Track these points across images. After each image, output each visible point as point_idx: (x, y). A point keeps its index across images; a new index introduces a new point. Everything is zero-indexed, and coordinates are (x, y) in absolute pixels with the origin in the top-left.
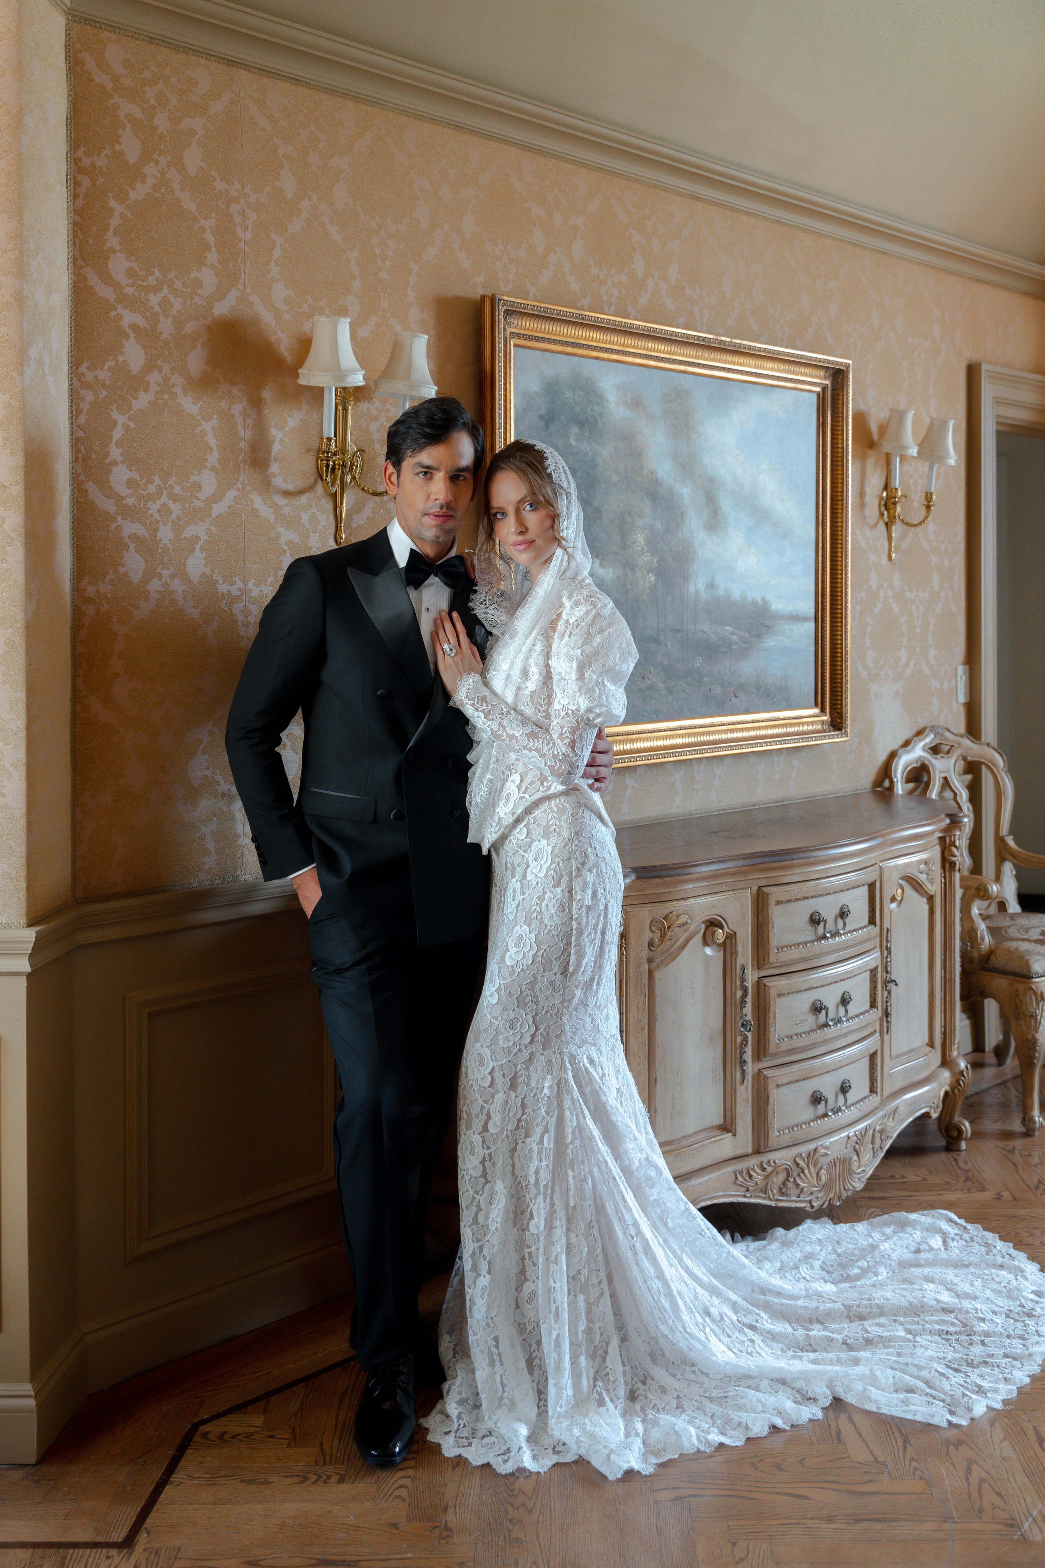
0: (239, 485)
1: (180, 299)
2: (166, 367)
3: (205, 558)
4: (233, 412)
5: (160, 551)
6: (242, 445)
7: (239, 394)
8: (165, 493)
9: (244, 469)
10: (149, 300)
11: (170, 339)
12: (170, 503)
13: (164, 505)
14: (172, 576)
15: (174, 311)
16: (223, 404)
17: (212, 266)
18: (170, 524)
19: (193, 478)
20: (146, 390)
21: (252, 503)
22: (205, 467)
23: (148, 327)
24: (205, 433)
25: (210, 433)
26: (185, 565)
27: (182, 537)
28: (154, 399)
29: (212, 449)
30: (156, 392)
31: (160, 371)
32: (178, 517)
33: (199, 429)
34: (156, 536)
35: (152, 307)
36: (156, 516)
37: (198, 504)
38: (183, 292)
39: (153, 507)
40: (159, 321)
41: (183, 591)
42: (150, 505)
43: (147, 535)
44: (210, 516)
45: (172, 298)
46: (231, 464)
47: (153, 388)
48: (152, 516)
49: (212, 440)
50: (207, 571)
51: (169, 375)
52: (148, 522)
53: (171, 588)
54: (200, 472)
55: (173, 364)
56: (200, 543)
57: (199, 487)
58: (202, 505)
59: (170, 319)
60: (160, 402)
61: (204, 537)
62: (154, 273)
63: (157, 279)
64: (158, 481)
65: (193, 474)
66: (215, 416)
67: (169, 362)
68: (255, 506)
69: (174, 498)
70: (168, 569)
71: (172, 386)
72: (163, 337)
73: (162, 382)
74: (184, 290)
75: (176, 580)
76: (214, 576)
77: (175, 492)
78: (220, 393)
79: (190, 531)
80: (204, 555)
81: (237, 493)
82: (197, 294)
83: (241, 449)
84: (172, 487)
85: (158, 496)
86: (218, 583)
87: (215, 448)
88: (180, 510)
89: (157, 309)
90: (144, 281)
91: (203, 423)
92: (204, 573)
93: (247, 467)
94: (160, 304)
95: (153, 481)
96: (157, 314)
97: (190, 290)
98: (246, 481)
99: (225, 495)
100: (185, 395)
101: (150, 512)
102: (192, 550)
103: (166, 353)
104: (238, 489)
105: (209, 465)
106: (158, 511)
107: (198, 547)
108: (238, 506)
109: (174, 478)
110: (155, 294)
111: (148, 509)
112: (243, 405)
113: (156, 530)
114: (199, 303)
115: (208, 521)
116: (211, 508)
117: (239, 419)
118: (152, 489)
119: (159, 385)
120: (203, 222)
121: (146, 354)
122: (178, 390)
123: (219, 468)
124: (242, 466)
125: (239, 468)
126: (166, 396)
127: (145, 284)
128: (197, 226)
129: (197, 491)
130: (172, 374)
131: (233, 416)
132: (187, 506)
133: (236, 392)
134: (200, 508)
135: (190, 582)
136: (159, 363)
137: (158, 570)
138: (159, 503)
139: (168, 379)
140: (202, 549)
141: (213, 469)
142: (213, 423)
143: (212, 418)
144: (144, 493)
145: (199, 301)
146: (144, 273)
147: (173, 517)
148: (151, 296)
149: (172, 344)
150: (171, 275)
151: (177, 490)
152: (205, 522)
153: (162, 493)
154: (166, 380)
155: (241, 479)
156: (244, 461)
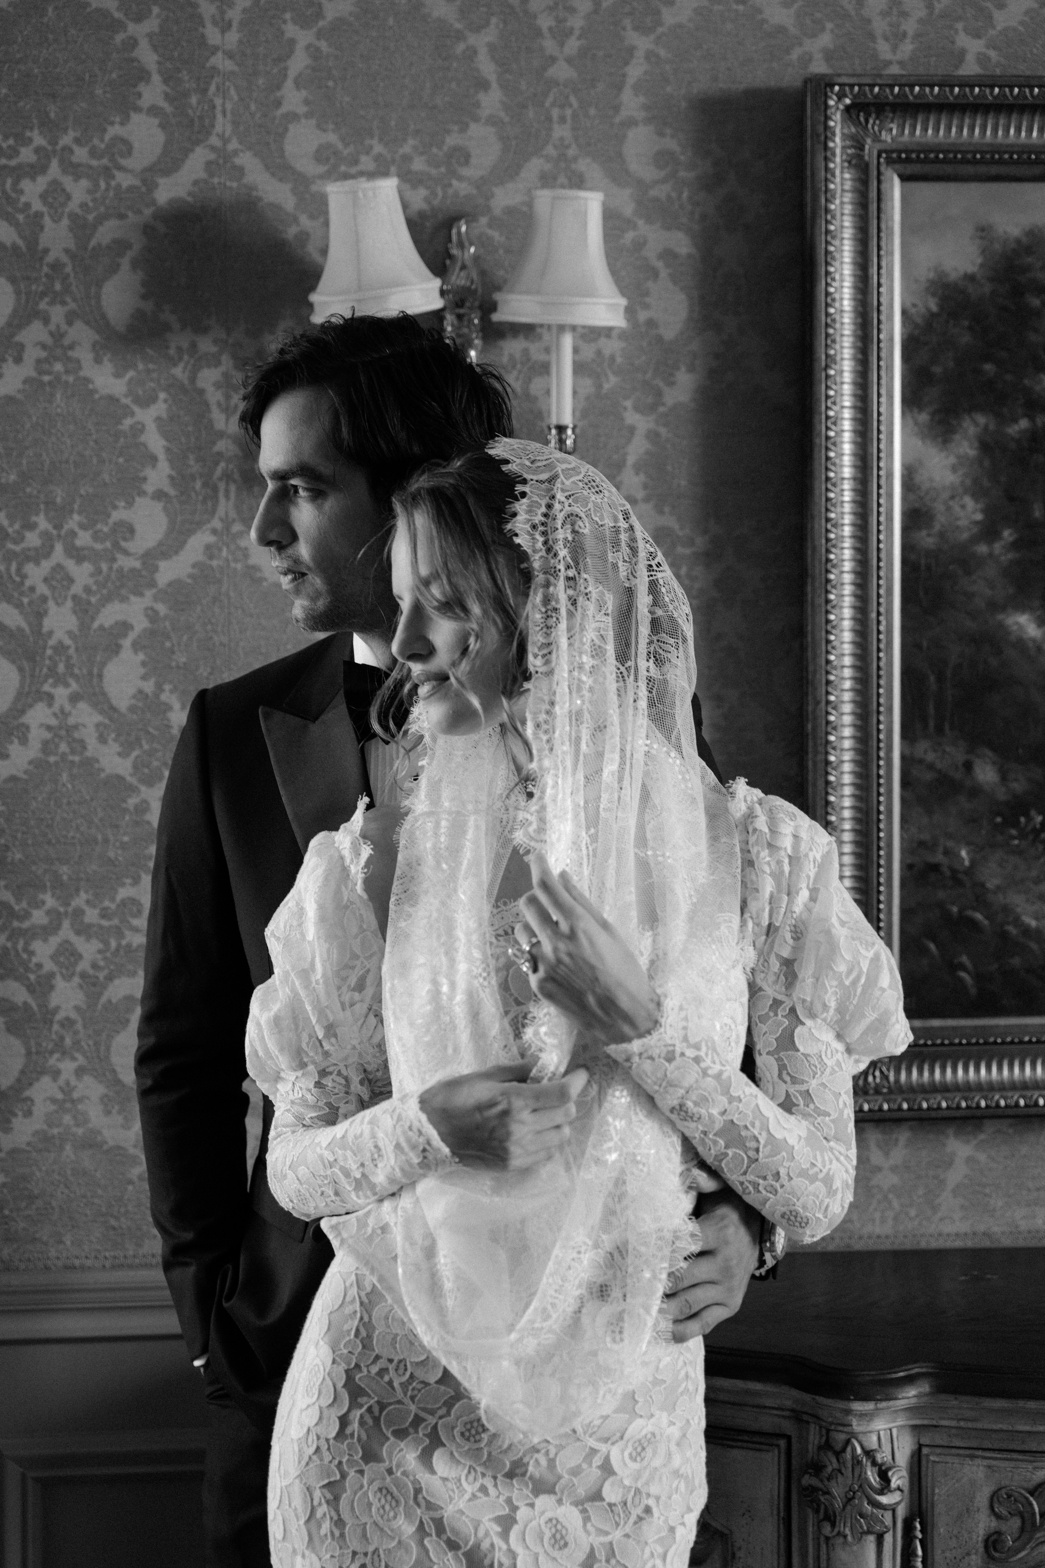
0: (216, 523)
1: (84, 183)
2: (57, 314)
3: (144, 664)
4: (200, 384)
5: (49, 652)
6: (222, 446)
7: (214, 349)
8: (59, 548)
9: (227, 491)
10: (22, 192)
11: (65, 259)
12: (70, 565)
13: (59, 567)
14: (74, 698)
15: (73, 206)
16: (178, 371)
17: (154, 111)
18: (69, 603)
19: (116, 516)
20: (18, 360)
21: (246, 556)
22: (142, 493)
23: (20, 243)
24: (139, 429)
25: (151, 428)
26: (100, 676)
27: (96, 625)
28: (33, 374)
29: (154, 459)
30: (39, 361)
31: (46, 321)
32: (87, 590)
33: (128, 422)
34: (40, 625)
35: (28, 205)
36: (42, 589)
37: (126, 563)
38: (91, 167)
39: (35, 574)
40: (42, 228)
41: (98, 725)
42: (30, 568)
43: (24, 625)
44: (152, 584)
45: (67, 182)
46: (198, 485)
47: (32, 354)
48: (32, 589)
49: (155, 442)
50: (149, 687)
51: (64, 327)
52: (26, 600)
53: (71, 721)
54: (130, 504)
55: (73, 306)
56: (132, 636)
57: (130, 530)
58: (137, 564)
59: (65, 222)
60: (46, 378)
61: (140, 624)
62: (30, 140)
63: (37, 150)
64: (43, 523)
65: (115, 507)
66: (162, 396)
67: (63, 303)
68: (252, 561)
69: (78, 555)
70: (67, 685)
71: (71, 347)
72: (50, 258)
73: (49, 341)
74: (94, 163)
75: (82, 705)
76: (164, 697)
77: (78, 543)
78: (172, 352)
79: (110, 615)
80: (141, 656)
81: (212, 539)
82: (120, 168)
83: (220, 454)
84: (73, 534)
85: (45, 551)
86: (169, 708)
87: (162, 456)
88: (92, 575)
89: (37, 206)
90: (10, 157)
91: (136, 409)
92: (140, 692)
93: (233, 488)
94: (43, 197)
95: (32, 527)
96: (39, 215)
97: (105, 161)
98: (233, 514)
99: (185, 542)
100: (98, 361)
101: (28, 583)
102: (116, 649)
103: (58, 287)
104: (214, 532)
105: (149, 488)
106: (46, 580)
107: (127, 643)
108: (215, 563)
109: (76, 517)
110: (33, 179)
111: (24, 577)
112: (222, 369)
113: (40, 615)
114: (125, 185)
115: (149, 593)
116: (156, 569)
117: (214, 396)
118: (32, 539)
119: (44, 347)
120: (132, 28)
121: (18, 293)
122: (84, 354)
123: (172, 492)
124: (222, 486)
125: (215, 489)
126: (58, 367)
127: (13, 163)
128: (119, 38)
129: (125, 539)
130: (70, 323)
131: (202, 392)
132: (104, 567)
133: (206, 345)
134: (132, 570)
135: (114, 709)
136: (43, 306)
137: (46, 688)
138: (46, 565)
139: (62, 335)
140: (136, 646)
141: (159, 495)
142: (160, 408)
143: (154, 399)
144: (18, 548)
145: (125, 180)
146: (11, 142)
147: (77, 589)
148: (26, 185)
149: (69, 269)
150: (66, 140)
151: (84, 539)
152: (141, 595)
153: (52, 547)
154: (58, 336)
155: (221, 511)
156: (227, 477)
